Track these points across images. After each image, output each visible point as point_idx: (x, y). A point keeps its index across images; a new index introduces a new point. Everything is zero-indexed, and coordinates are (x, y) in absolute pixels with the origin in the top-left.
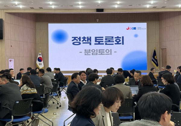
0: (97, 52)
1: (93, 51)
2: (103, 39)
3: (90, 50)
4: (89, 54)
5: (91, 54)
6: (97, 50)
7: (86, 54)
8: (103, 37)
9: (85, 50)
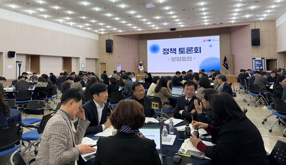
0: (180, 59)
1: (178, 58)
2: (185, 50)
3: (175, 58)
4: (175, 60)
5: (176, 60)
6: (180, 57)
7: (173, 60)
8: (185, 48)
9: (172, 58)
